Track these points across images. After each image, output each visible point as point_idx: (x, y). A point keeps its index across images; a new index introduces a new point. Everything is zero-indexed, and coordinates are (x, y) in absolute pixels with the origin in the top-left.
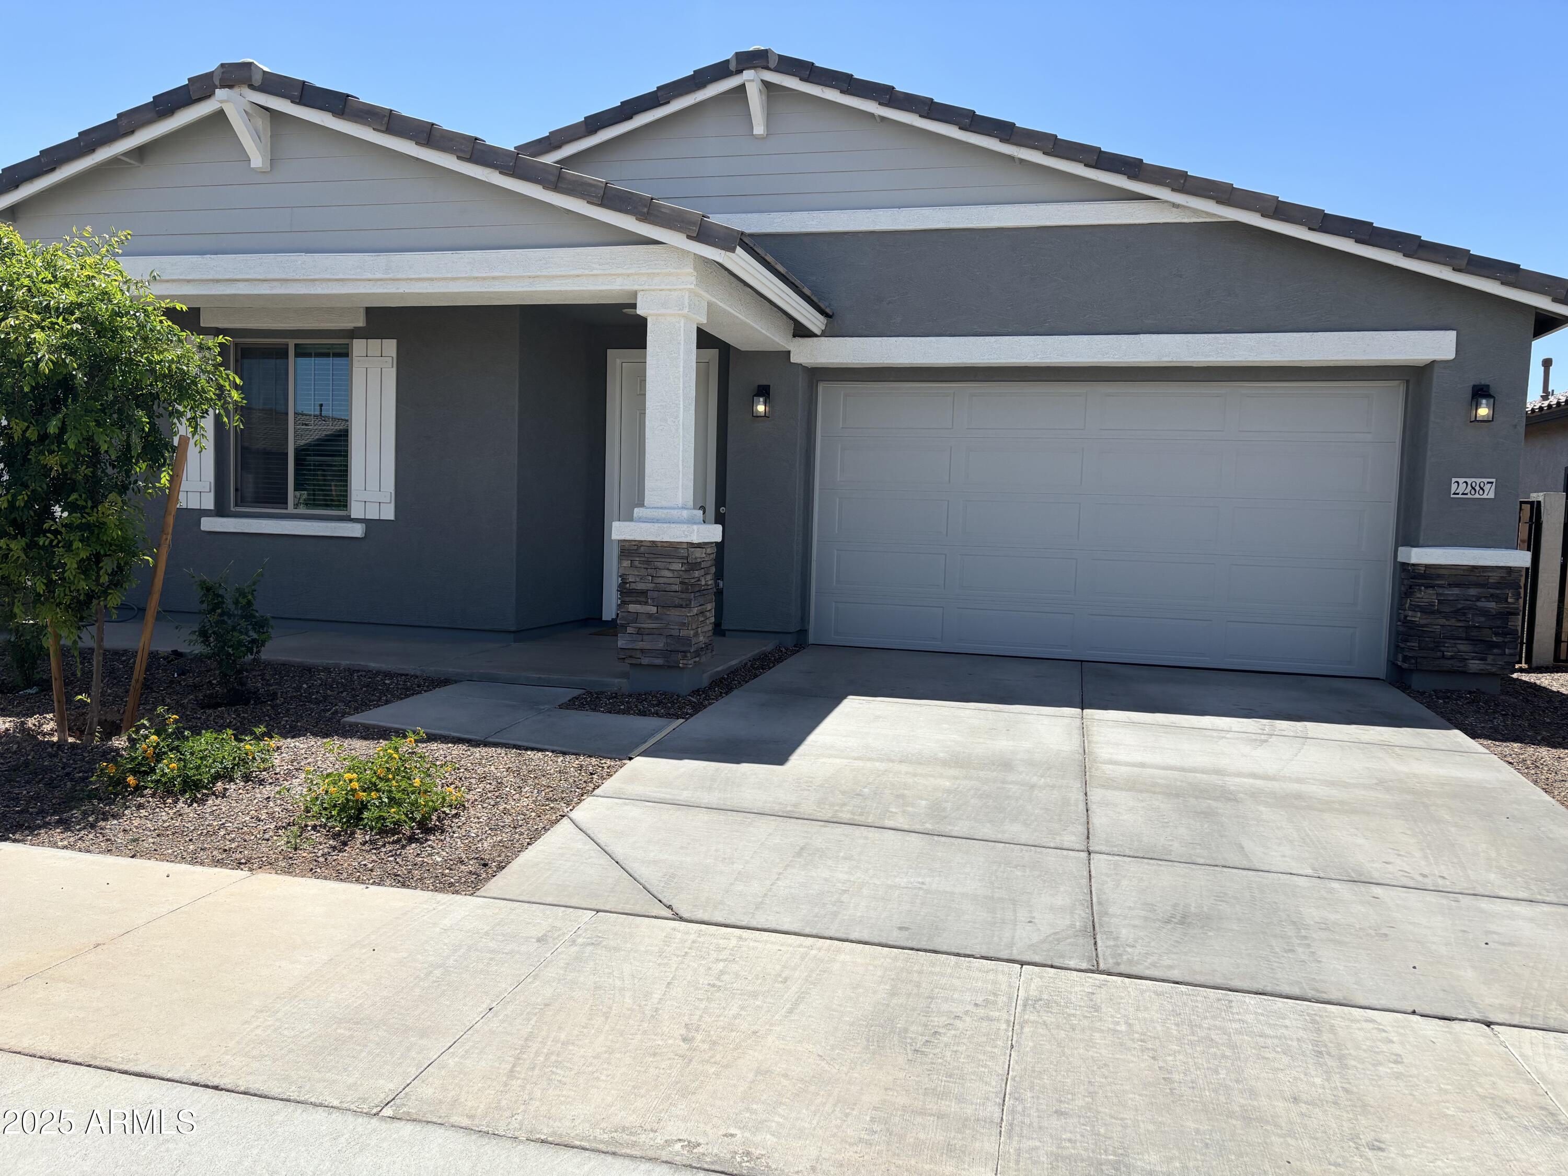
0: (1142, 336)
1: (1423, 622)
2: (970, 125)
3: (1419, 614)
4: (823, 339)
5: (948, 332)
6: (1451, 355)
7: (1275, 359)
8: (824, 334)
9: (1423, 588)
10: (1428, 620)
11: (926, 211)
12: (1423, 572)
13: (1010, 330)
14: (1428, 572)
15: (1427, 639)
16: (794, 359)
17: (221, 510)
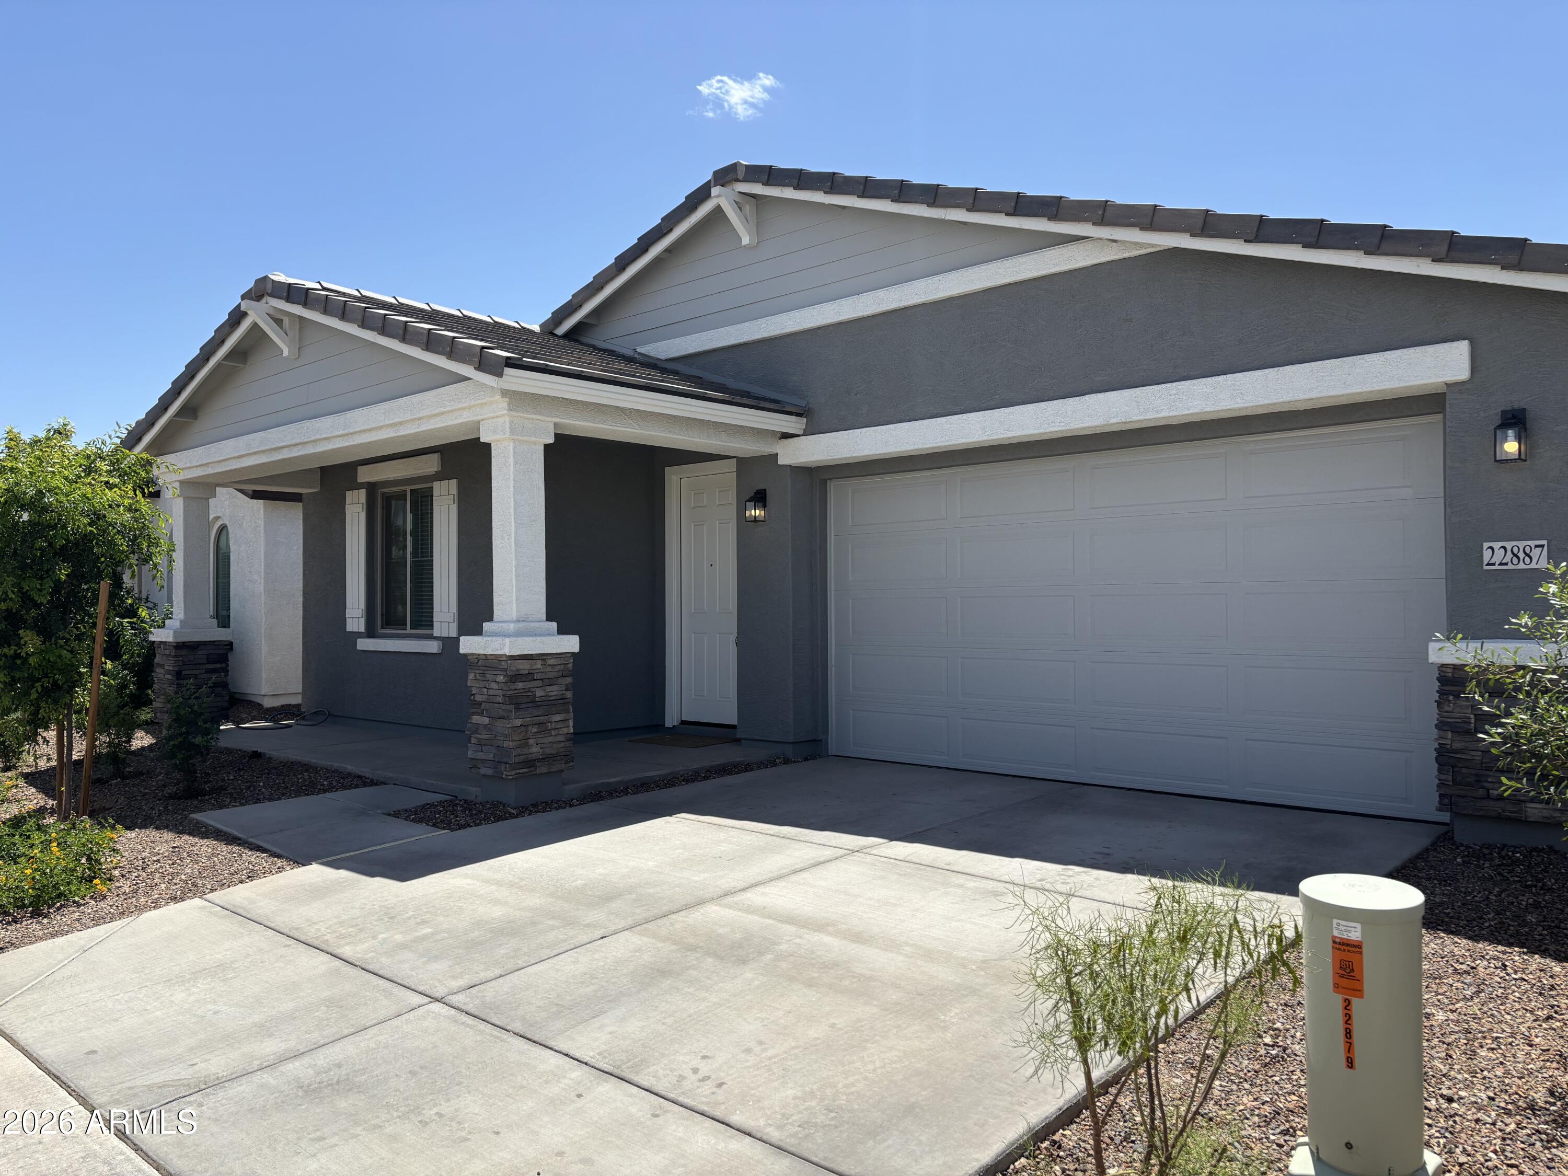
0: (1087, 397)
1: (1456, 746)
2: (899, 196)
3: (1449, 735)
4: (804, 437)
5: (908, 418)
6: (1463, 374)
7: (1236, 406)
8: (806, 433)
9: (1451, 698)
10: (1463, 744)
11: (881, 293)
12: (1450, 675)
13: (962, 408)
14: (1456, 675)
15: (1464, 770)
16: (781, 461)
17: (371, 633)
